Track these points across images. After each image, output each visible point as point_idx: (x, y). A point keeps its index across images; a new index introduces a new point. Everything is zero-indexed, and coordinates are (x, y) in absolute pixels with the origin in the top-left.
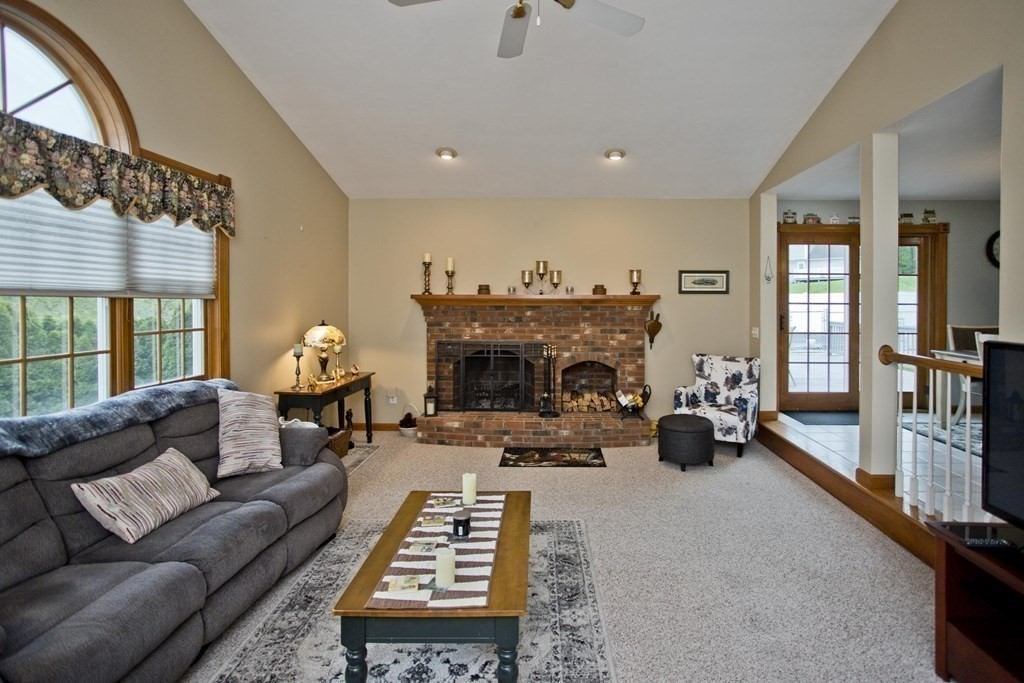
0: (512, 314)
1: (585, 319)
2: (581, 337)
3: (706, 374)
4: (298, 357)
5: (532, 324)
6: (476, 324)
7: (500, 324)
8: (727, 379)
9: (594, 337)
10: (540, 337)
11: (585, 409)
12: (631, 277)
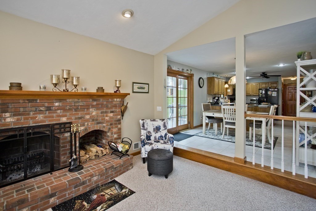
0: (43, 106)
1: (93, 106)
2: (90, 117)
3: (146, 128)
5: (59, 111)
6: (8, 115)
7: (31, 113)
8: (154, 129)
9: (97, 116)
10: (64, 120)
11: (94, 157)
12: (116, 84)
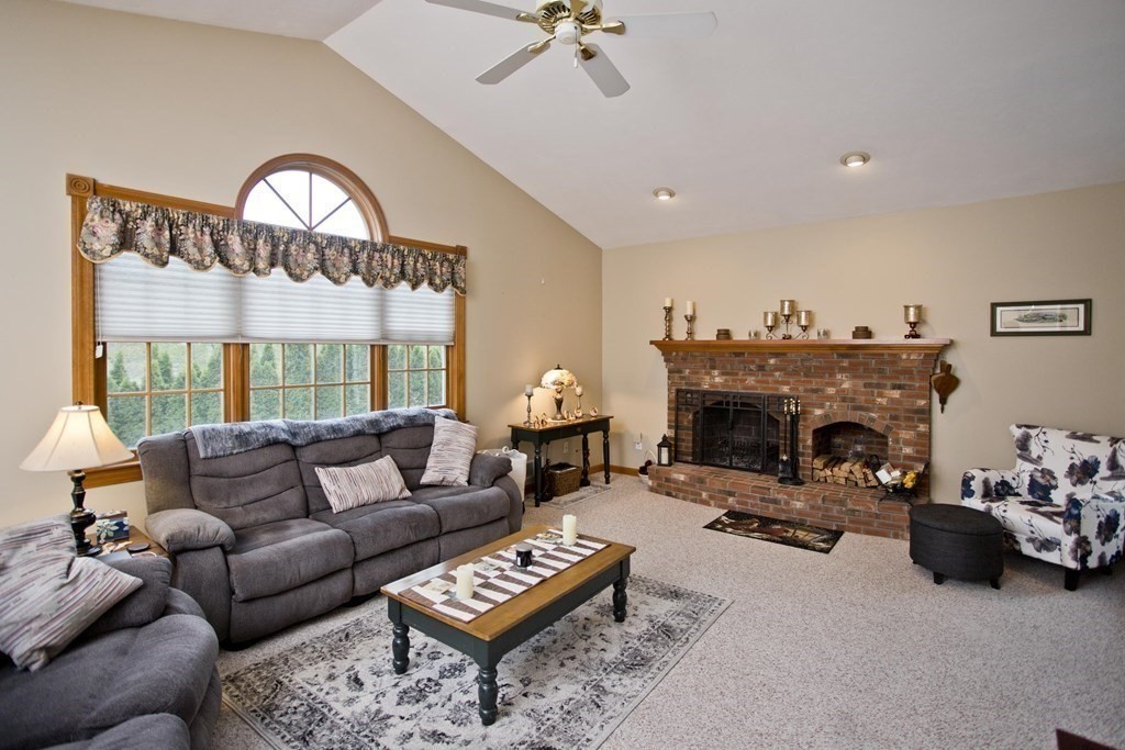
0: (753, 362)
1: (843, 370)
2: (837, 391)
3: (1034, 455)
4: (529, 397)
5: (777, 374)
6: (716, 372)
7: (741, 373)
8: (1072, 467)
9: (855, 392)
10: (786, 389)
11: (842, 481)
12: (907, 315)
